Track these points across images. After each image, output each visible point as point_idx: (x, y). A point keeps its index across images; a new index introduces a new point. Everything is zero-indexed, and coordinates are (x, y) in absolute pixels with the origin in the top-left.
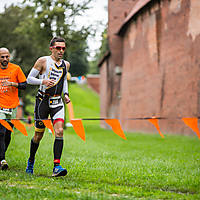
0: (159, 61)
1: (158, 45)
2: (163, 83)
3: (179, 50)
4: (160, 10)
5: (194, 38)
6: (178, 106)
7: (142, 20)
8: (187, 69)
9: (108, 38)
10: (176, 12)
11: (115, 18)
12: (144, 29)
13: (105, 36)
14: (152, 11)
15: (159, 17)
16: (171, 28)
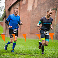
1: (19, 13)
3: (25, 15)
4: (20, 3)
7: (15, 6)
8: (27, 20)
9: (5, 11)
10: (24, 4)
11: (7, 5)
13: (5, 10)
14: (18, 3)
15: (19, 5)
16: (23, 8)
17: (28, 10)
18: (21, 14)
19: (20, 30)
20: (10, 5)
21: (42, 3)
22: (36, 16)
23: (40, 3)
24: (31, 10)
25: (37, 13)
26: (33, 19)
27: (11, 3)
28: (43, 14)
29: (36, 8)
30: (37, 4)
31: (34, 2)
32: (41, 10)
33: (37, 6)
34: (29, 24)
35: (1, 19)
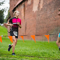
0: (25, 18)
1: (24, 14)
2: (26, 25)
3: (30, 16)
4: (25, 4)
5: (35, 12)
6: (30, 31)
7: (20, 7)
9: (10, 12)
11: (12, 6)
12: (20, 10)
14: (23, 4)
16: (28, 9)
17: (33, 11)
18: (26, 14)
19: (25, 32)
20: (15, 5)
21: (48, 3)
22: (41, 17)
23: (46, 4)
24: (36, 11)
25: (43, 14)
26: (39, 20)
27: (15, 4)
28: (49, 15)
29: (42, 9)
30: (43, 5)
31: (40, 2)
32: (47, 10)
33: (43, 7)
34: (34, 25)
35: (5, 20)
